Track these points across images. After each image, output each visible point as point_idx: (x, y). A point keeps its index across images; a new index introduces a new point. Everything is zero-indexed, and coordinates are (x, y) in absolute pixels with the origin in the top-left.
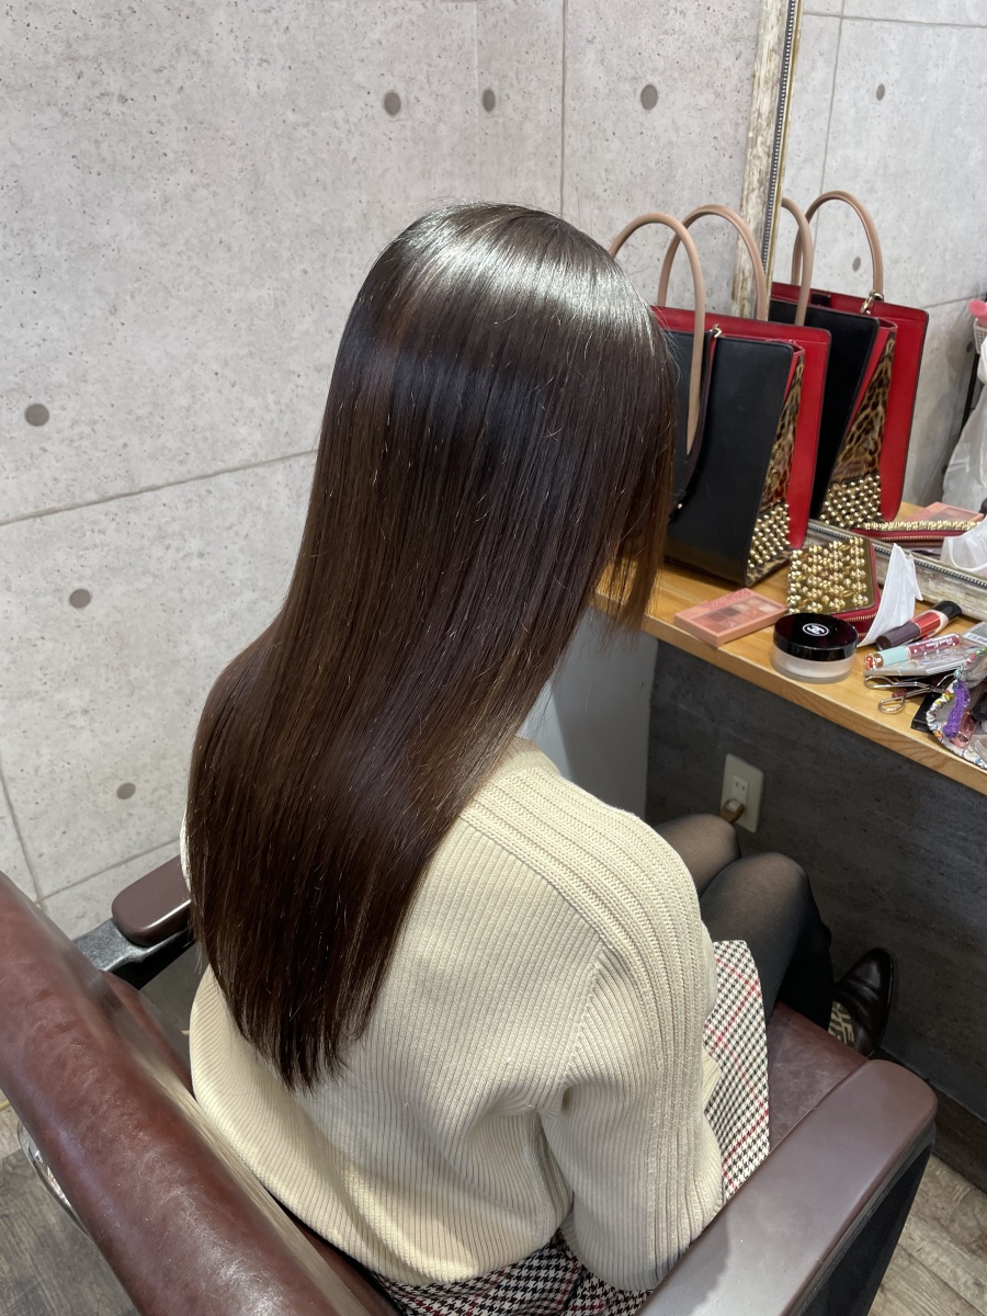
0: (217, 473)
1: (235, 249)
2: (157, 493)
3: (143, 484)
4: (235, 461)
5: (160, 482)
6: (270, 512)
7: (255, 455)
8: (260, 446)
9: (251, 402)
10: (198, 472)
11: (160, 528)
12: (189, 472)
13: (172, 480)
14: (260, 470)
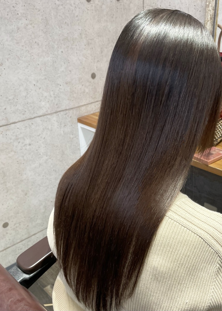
0: (35, 118)
1: (40, 44)
2: (16, 124)
3: (11, 122)
4: (41, 114)
5: (17, 121)
6: (52, 130)
7: (47, 111)
8: (49, 108)
9: (46, 94)
10: (29, 117)
11: (16, 136)
12: (26, 117)
13: (20, 120)
14: (49, 116)
